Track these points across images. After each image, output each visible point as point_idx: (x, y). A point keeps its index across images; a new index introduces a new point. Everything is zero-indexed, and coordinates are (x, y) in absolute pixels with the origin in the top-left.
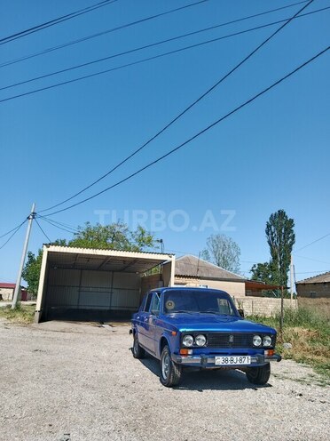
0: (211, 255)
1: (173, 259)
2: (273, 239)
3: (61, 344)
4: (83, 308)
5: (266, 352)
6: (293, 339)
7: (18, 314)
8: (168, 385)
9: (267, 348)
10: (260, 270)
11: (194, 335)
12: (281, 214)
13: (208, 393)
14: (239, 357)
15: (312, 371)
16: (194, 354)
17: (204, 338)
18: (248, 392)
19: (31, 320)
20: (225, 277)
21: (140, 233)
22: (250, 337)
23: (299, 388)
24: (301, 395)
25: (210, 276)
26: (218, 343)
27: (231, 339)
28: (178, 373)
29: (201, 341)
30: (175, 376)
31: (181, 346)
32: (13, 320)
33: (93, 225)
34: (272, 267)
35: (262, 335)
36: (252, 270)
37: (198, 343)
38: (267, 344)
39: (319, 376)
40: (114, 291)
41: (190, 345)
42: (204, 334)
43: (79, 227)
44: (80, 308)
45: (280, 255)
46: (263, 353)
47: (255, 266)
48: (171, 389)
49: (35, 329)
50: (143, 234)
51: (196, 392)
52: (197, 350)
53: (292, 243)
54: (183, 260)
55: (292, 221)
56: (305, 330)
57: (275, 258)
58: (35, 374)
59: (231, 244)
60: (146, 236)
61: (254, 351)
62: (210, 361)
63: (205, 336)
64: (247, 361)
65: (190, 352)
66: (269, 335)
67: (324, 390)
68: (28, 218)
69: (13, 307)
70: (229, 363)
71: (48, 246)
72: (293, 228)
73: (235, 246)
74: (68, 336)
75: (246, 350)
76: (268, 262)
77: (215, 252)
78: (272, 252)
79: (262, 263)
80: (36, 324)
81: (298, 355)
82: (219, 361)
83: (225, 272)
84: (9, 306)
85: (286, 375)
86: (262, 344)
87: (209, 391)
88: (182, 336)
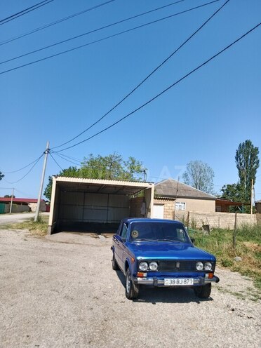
0: (190, 177)
1: (153, 186)
2: (241, 164)
3: (61, 255)
4: (87, 221)
5: (207, 275)
6: (243, 253)
7: (38, 226)
8: (129, 298)
9: (208, 272)
10: (229, 190)
11: (148, 262)
12: (248, 144)
13: (160, 305)
14: (183, 280)
15: (251, 284)
16: (148, 276)
17: (156, 264)
18: (192, 305)
19: (46, 232)
20: (199, 196)
21: (131, 162)
22: (194, 263)
23: (235, 303)
24: (233, 310)
25: (187, 195)
26: (168, 268)
27: (178, 265)
28: (137, 290)
29: (154, 267)
30: (134, 292)
31: (138, 270)
32: (32, 232)
33: (95, 156)
34: (238, 188)
35: (204, 262)
36: (223, 190)
37: (151, 267)
38: (208, 268)
39: (256, 290)
40: (109, 208)
41: (144, 270)
42: (156, 261)
43: (85, 158)
44: (84, 221)
45: (247, 176)
46: (204, 276)
47: (225, 186)
48: (131, 301)
49: (47, 241)
50: (133, 163)
51: (150, 304)
52: (150, 274)
53: (257, 167)
54: (165, 183)
55: (257, 149)
56: (255, 245)
57: (242, 179)
58: (32, 285)
59: (206, 169)
60: (136, 165)
61: (197, 274)
62: (160, 282)
63: (157, 262)
64: (190, 282)
65: (145, 275)
66: (210, 261)
67: (255, 304)
68: (45, 153)
69: (35, 220)
70: (176, 284)
71: (56, 177)
72: (258, 155)
73: (209, 169)
74: (70, 247)
75: (190, 273)
76: (236, 183)
77: (193, 175)
78: (240, 174)
79: (231, 184)
80: (48, 236)
81: (244, 268)
82: (168, 282)
83: (199, 192)
84: (33, 219)
85: (228, 288)
86: (204, 269)
87: (161, 304)
88: (138, 263)
